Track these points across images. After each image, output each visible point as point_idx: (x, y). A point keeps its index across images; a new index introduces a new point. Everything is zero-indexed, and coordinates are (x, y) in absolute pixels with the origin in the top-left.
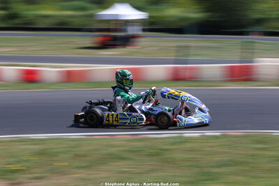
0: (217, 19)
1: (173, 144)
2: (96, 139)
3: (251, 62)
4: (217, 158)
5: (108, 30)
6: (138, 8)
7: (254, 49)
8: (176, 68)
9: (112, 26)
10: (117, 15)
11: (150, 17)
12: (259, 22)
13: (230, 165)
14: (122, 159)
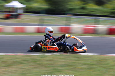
0: (54, 8)
1: (42, 58)
2: (10, 55)
3: (70, 26)
4: (60, 63)
5: (9, 12)
6: (22, 3)
7: (70, 21)
8: (38, 28)
9: (11, 10)
10: (13, 6)
11: (26, 7)
12: (71, 10)
13: (65, 66)
14: (22, 63)
